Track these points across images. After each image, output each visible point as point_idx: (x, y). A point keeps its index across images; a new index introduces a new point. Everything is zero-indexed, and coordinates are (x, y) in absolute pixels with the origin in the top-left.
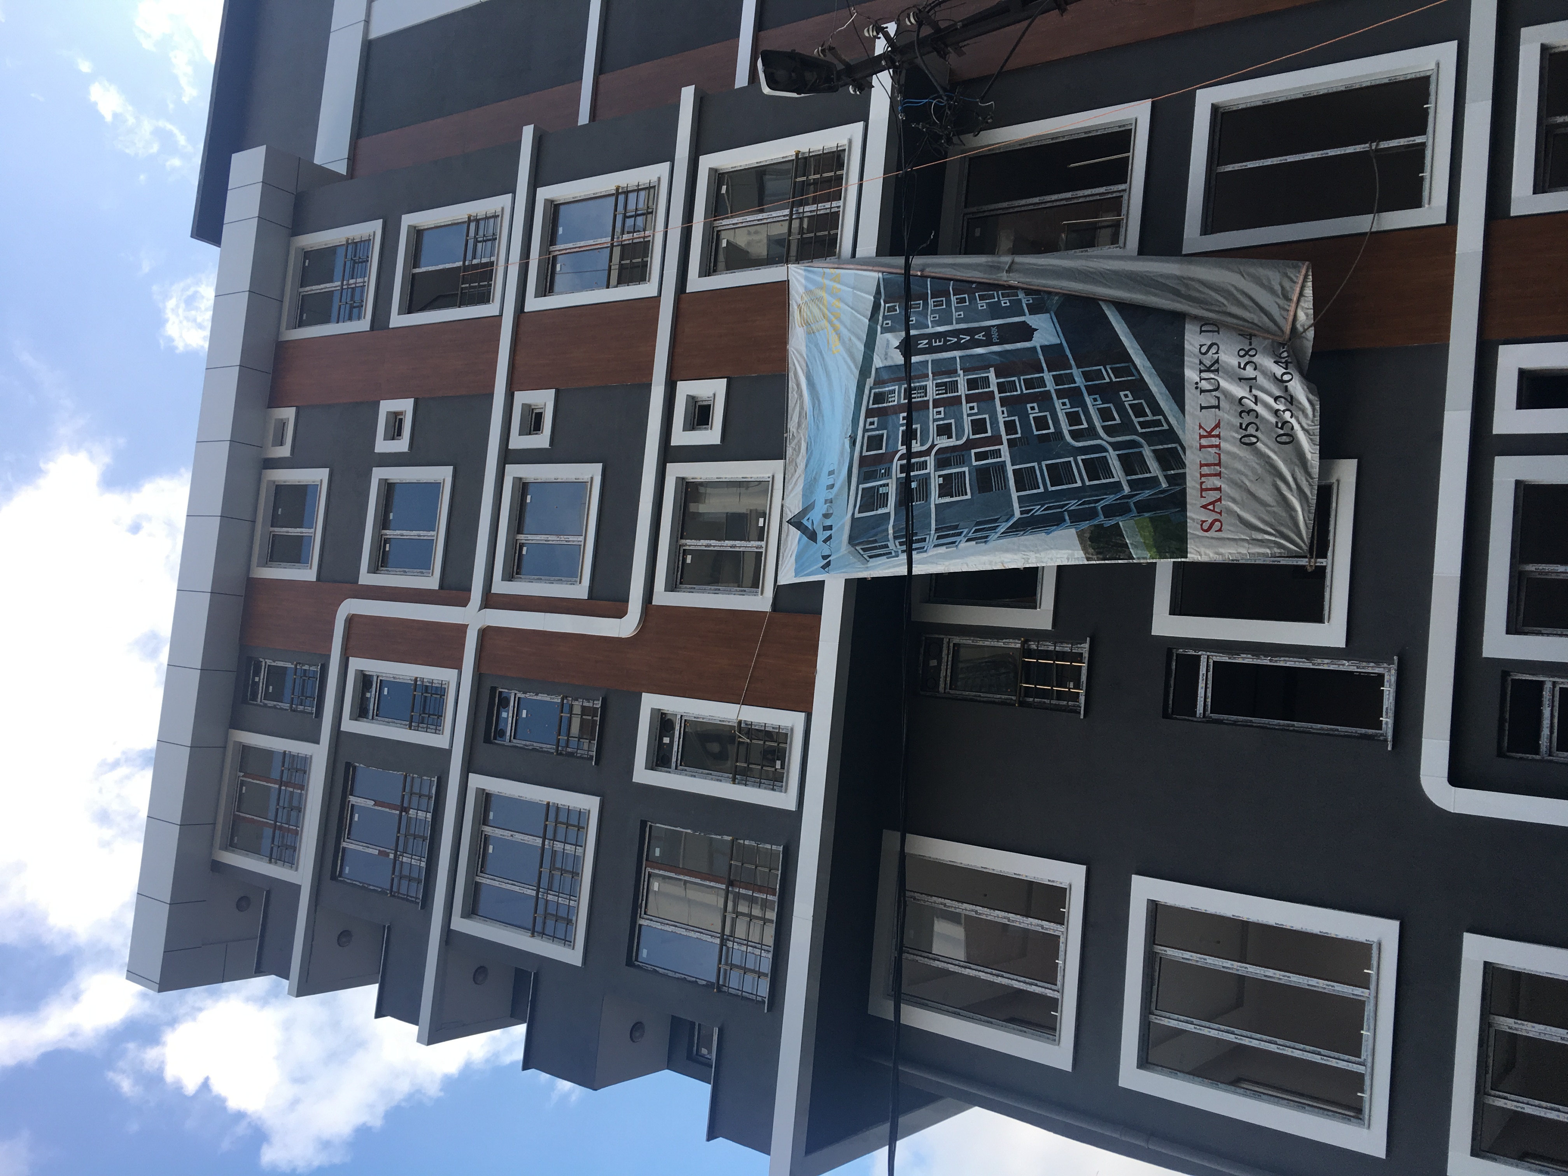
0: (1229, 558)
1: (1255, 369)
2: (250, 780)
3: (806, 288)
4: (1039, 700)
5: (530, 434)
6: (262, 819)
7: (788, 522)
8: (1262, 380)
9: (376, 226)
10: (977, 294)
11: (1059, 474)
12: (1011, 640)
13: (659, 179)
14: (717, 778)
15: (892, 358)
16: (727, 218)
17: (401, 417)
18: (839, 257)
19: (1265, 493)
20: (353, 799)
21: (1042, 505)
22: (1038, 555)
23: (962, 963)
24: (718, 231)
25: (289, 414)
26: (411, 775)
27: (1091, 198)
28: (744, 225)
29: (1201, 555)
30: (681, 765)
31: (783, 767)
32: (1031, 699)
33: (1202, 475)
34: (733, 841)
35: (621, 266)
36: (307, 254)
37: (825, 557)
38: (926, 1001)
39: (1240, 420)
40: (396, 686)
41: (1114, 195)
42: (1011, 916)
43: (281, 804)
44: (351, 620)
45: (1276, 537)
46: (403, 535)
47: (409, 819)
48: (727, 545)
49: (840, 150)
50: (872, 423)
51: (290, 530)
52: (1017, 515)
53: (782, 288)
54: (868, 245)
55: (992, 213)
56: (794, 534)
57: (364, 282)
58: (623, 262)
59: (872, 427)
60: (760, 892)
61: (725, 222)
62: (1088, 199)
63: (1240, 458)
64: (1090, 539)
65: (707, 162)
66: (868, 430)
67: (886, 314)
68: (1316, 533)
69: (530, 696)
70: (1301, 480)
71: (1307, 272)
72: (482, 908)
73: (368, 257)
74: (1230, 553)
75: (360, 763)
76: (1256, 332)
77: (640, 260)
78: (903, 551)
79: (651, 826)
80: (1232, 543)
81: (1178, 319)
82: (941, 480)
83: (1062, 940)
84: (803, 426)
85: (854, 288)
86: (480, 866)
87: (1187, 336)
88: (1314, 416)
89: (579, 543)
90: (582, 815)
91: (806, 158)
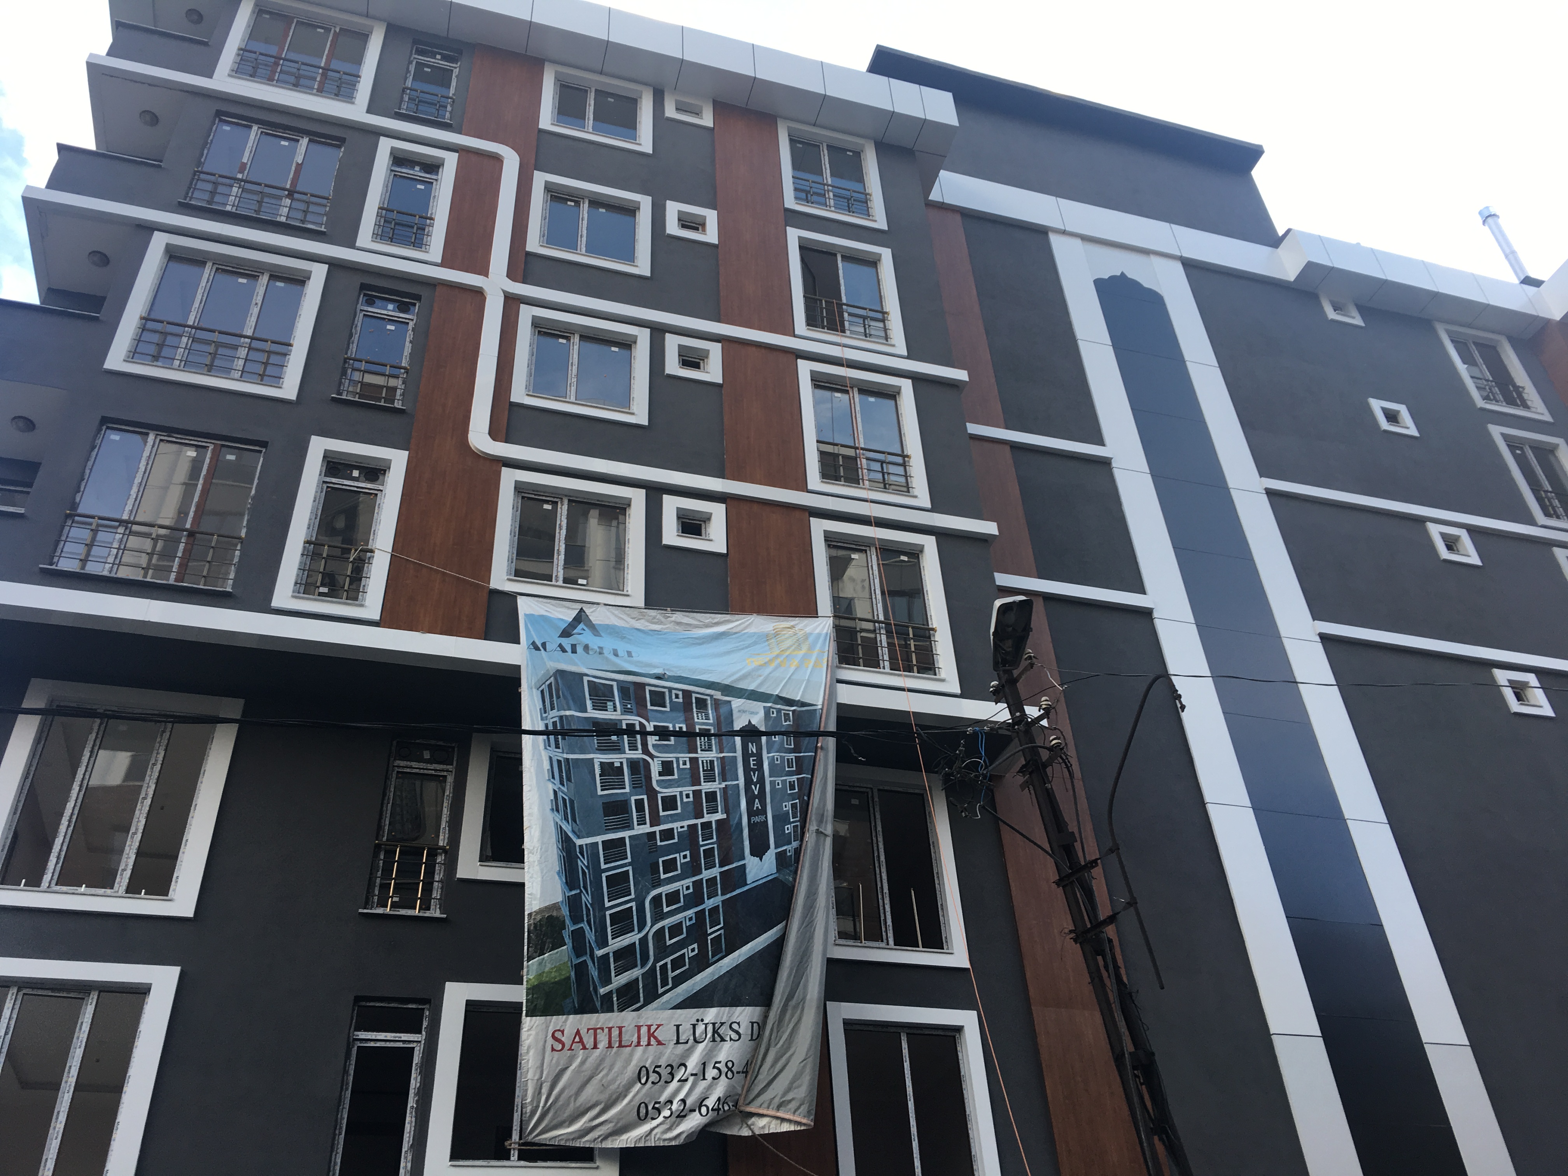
0: (523, 1060)
1: (714, 1078)
2: (330, 38)
3: (811, 634)
4: (381, 865)
5: (679, 355)
6: (287, 46)
7: (582, 609)
8: (703, 1085)
9: (880, 221)
10: (797, 801)
11: (618, 883)
12: (447, 836)
13: (916, 497)
14: (312, 524)
15: (740, 717)
16: (878, 559)
17: (700, 228)
18: (838, 667)
19: (590, 1093)
20: (304, 141)
21: (587, 867)
22: (536, 863)
23: (85, 782)
24: (866, 551)
25: (707, 120)
26: (329, 205)
27: (882, 911)
28: (871, 576)
29: (528, 1030)
30: (328, 487)
31: (320, 594)
32: (382, 857)
33: (610, 1029)
34: (240, 538)
35: (838, 455)
36: (858, 154)
37: (544, 645)
38: (43, 742)
39: (663, 1066)
40: (426, 198)
41: (884, 934)
42: (138, 836)
43: (303, 67)
44: (497, 159)
45: (543, 1107)
46: (582, 220)
47: (280, 198)
48: (560, 546)
49: (935, 671)
50: (677, 696)
51: (592, 108)
52: (579, 842)
53: (811, 611)
54: (849, 696)
55: (872, 816)
56: (568, 615)
57: (830, 207)
58: (840, 457)
59: (674, 697)
60: (180, 566)
61: (874, 557)
62: (881, 908)
63: (625, 1067)
64: (550, 917)
65: (929, 544)
66: (670, 692)
67: (783, 712)
68: (544, 1148)
69: (410, 335)
70: (601, 1130)
71: (805, 1124)
72: (175, 266)
73: (853, 212)
74: (528, 1060)
75: (344, 152)
76: (748, 1078)
77: (842, 474)
78: (547, 726)
79: (260, 452)
80: (539, 1062)
81: (766, 1001)
82: (617, 764)
83: (109, 891)
84: (677, 627)
85: (808, 681)
86: (224, 267)
87: (749, 1010)
88: (665, 1140)
89: (568, 397)
90: (276, 380)
91: (929, 637)
